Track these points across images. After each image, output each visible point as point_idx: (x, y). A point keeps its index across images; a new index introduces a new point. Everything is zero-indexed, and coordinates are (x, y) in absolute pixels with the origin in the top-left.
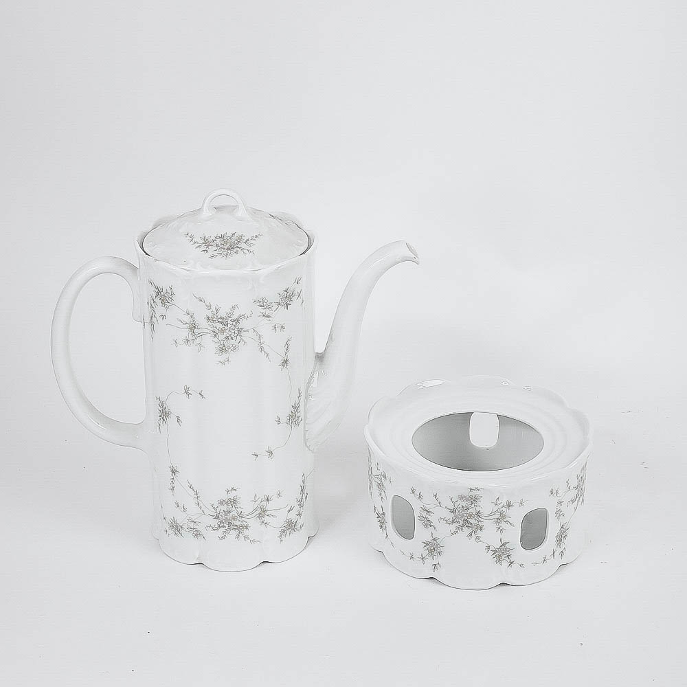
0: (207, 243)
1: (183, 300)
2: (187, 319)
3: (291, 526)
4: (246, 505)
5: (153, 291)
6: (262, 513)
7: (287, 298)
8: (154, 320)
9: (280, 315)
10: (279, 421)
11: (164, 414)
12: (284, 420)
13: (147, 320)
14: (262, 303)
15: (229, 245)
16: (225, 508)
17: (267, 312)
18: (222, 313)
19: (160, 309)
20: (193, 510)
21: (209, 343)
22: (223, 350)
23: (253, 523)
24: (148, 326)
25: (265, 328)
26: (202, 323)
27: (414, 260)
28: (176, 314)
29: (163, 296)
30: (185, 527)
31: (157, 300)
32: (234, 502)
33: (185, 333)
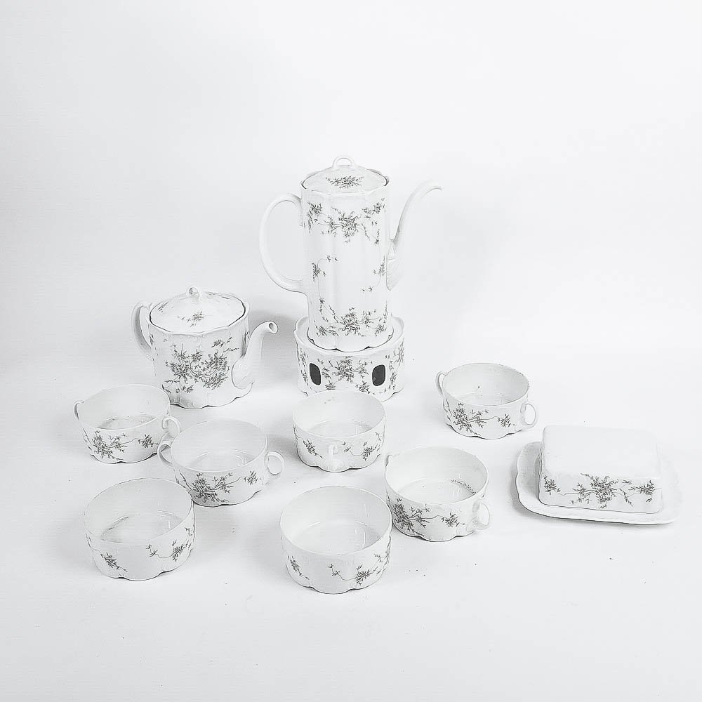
0: (338, 182)
1: (326, 211)
2: (329, 220)
3: (380, 329)
4: (359, 317)
5: (310, 207)
6: (367, 321)
7: (378, 208)
8: (311, 222)
9: (375, 217)
10: (375, 272)
11: (316, 271)
12: (377, 271)
13: (307, 223)
14: (366, 210)
15: (348, 182)
16: (348, 318)
17: (369, 215)
18: (346, 216)
19: (314, 216)
20: (332, 321)
21: (340, 232)
22: (347, 235)
23: (362, 326)
24: (307, 227)
25: (368, 223)
26: (336, 221)
27: (440, 189)
28: (323, 218)
29: (316, 210)
30: (328, 330)
31: (313, 212)
32: (353, 315)
33: (328, 228)
